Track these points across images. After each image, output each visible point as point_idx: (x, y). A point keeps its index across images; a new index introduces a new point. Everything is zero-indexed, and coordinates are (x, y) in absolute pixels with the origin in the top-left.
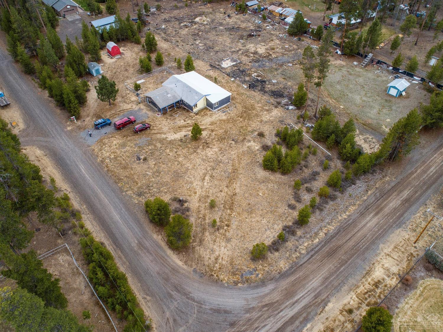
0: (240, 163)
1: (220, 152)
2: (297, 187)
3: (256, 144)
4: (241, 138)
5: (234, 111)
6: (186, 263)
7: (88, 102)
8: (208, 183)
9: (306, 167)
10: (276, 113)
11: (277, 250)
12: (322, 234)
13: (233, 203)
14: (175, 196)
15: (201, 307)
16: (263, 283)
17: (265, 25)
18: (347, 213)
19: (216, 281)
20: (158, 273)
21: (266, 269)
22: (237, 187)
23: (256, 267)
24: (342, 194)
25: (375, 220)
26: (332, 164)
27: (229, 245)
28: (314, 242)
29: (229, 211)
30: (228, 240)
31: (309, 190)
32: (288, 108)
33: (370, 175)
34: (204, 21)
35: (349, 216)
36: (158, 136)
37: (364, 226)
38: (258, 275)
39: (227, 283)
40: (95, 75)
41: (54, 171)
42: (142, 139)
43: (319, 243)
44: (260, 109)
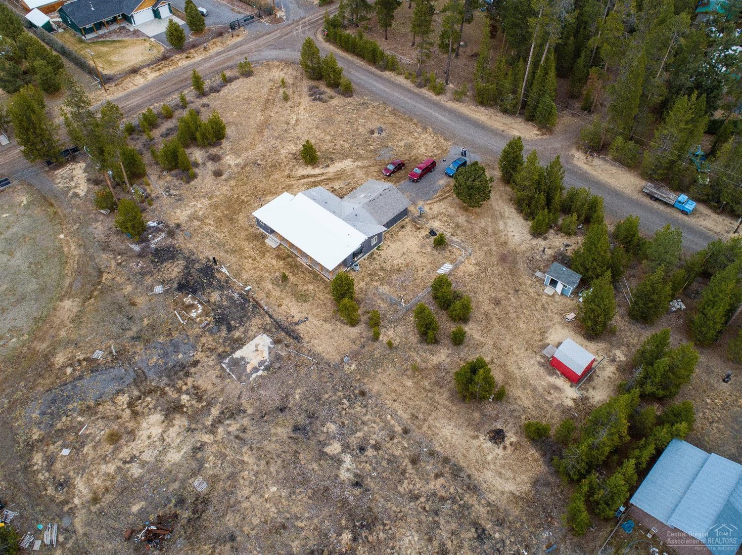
3: (228, 162)
4: (247, 169)
10: (181, 215)
14: (326, 104)
22: (260, 117)
32: (159, 224)
36: (366, 163)
44: (207, 221)
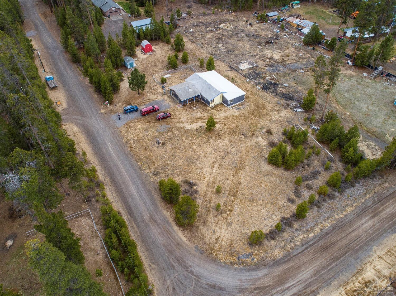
0: (247, 156)
1: (230, 144)
2: (298, 183)
3: (263, 140)
4: (250, 133)
5: (246, 109)
6: (189, 239)
7: (121, 90)
8: (216, 170)
9: (308, 165)
10: (285, 113)
11: (273, 239)
12: (317, 229)
13: (237, 191)
14: (186, 179)
15: (198, 281)
16: (257, 267)
17: (283, 34)
18: (344, 213)
19: (215, 259)
20: (164, 246)
21: (262, 255)
22: (242, 175)
23: (252, 252)
24: (341, 194)
25: (371, 223)
26: (334, 166)
27: (229, 229)
28: (310, 236)
29: (232, 198)
30: (229, 224)
31: (309, 188)
32: (297, 110)
33: (370, 179)
34: (227, 27)
35: (345, 216)
36: (177, 125)
37: (360, 227)
38: (253, 259)
39: (224, 262)
40: (129, 67)
41: (87, 146)
42: (162, 126)
43: (314, 238)
44: (271, 109)
